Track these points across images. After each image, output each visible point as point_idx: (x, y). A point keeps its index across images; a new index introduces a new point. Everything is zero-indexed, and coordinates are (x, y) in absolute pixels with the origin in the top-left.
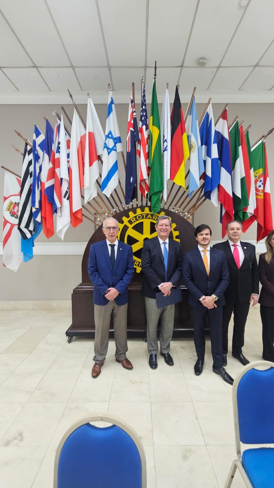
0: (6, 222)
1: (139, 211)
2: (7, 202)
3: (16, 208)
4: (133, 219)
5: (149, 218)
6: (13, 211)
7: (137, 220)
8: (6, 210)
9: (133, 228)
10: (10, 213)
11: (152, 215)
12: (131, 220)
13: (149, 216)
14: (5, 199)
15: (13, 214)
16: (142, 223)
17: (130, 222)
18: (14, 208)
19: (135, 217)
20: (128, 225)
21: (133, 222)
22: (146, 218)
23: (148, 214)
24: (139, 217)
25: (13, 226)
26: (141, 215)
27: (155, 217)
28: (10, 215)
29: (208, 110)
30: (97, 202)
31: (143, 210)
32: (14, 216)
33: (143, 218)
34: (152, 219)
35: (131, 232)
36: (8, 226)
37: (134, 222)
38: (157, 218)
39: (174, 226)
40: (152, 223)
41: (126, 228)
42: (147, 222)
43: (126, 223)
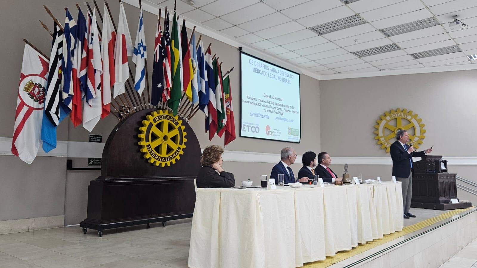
0: (23, 104)
1: (161, 112)
2: (26, 81)
3: (37, 90)
4: (157, 118)
5: (168, 119)
6: (33, 92)
7: (160, 119)
8: (24, 90)
9: (156, 126)
10: (29, 94)
11: (170, 117)
12: (155, 118)
13: (168, 117)
14: (23, 77)
15: (32, 96)
16: (163, 122)
17: (155, 120)
18: (34, 89)
19: (159, 117)
20: (153, 123)
21: (157, 121)
22: (166, 119)
23: (167, 116)
24: (161, 117)
25: (31, 110)
26: (163, 115)
27: (172, 119)
28: (30, 96)
29: (200, 43)
32: (33, 99)
33: (164, 118)
34: (170, 120)
35: (154, 129)
36: (25, 109)
38: (173, 120)
39: (183, 128)
40: (170, 125)
41: (151, 125)
42: (166, 122)
43: (151, 121)
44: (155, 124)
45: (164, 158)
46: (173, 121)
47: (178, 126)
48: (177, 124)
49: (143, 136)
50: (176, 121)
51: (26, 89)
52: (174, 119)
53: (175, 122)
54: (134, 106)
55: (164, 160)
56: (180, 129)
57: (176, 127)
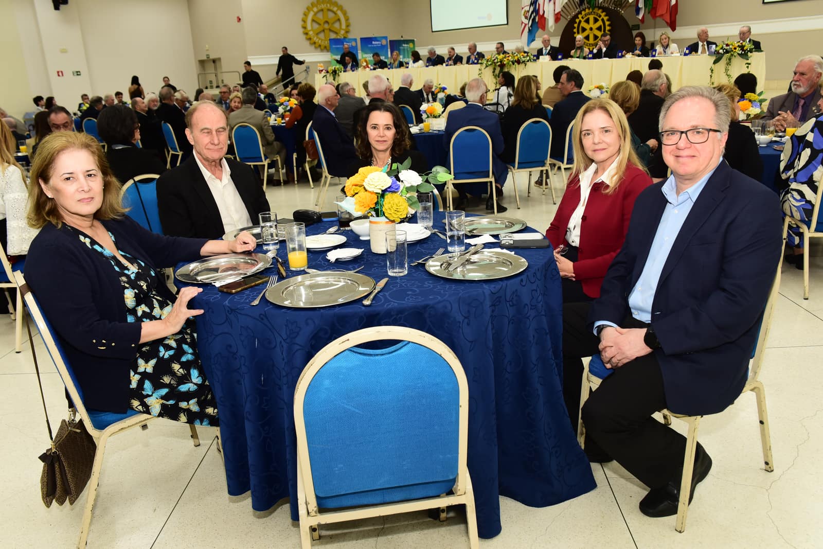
0: (522, 23)
1: (587, 11)
2: (524, 10)
7: (586, 16)
13: (593, 13)
14: (523, 8)
15: (526, 18)
17: (582, 18)
20: (581, 19)
22: (591, 15)
25: (526, 25)
26: (589, 13)
30: (568, 6)
31: (589, 9)
33: (589, 15)
35: (583, 24)
36: (523, 25)
39: (606, 18)
40: (594, 17)
41: (580, 22)
42: (591, 18)
43: (580, 18)
44: (583, 20)
46: (597, 15)
47: (601, 18)
49: (575, 30)
51: (524, 15)
52: (598, 13)
53: (599, 15)
54: (577, 9)
55: (591, 46)
56: (603, 20)
57: (600, 19)
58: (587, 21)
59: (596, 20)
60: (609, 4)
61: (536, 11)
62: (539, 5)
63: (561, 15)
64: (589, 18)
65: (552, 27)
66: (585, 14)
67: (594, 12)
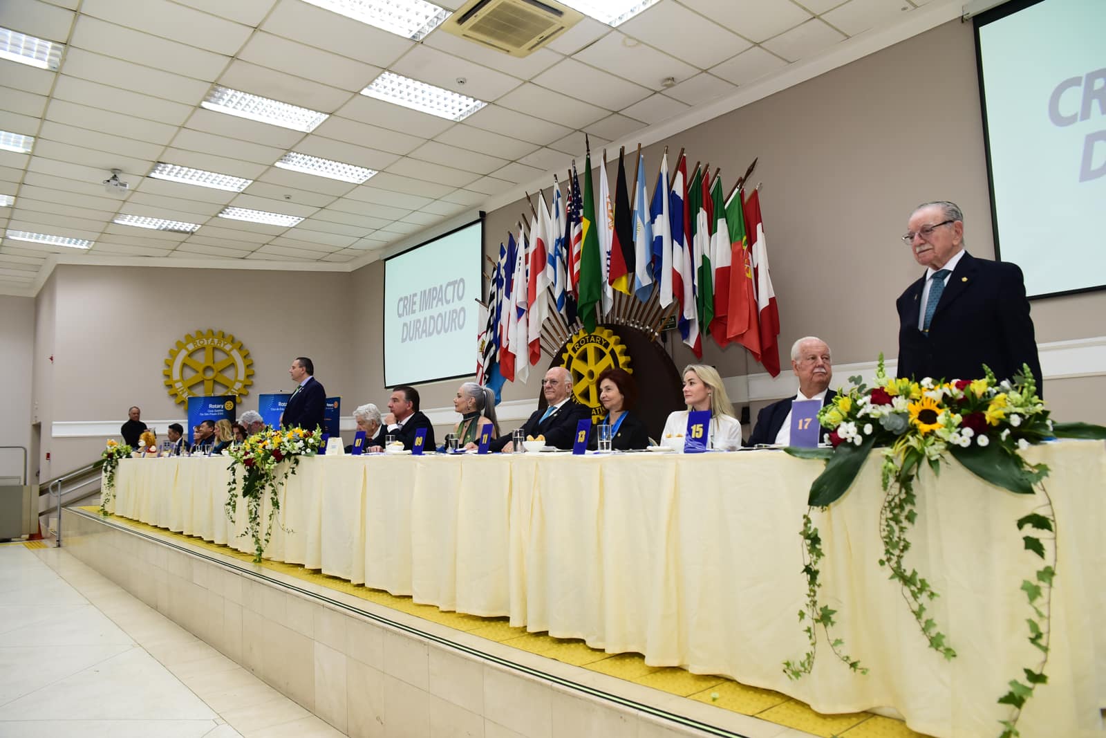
0: (480, 366)
1: (582, 334)
4: (577, 346)
5: (592, 342)
7: (580, 346)
9: (578, 358)
12: (575, 346)
13: (592, 339)
14: (480, 337)
17: (574, 350)
20: (572, 354)
22: (589, 342)
23: (590, 337)
25: (482, 369)
26: (584, 338)
27: (598, 339)
31: (585, 331)
33: (586, 343)
34: (595, 342)
35: (577, 365)
37: (578, 349)
38: (600, 340)
39: (618, 349)
40: (596, 348)
41: (570, 358)
42: (590, 348)
43: (571, 352)
44: (575, 356)
45: (595, 408)
46: (601, 343)
47: (610, 349)
48: (607, 345)
50: (605, 340)
52: (601, 338)
53: (604, 343)
55: (595, 413)
56: (613, 353)
57: (607, 351)
58: (584, 357)
59: (600, 355)
60: (629, 319)
61: (497, 341)
62: (501, 326)
63: (541, 347)
64: (586, 349)
65: (523, 370)
66: (579, 342)
67: (595, 337)
